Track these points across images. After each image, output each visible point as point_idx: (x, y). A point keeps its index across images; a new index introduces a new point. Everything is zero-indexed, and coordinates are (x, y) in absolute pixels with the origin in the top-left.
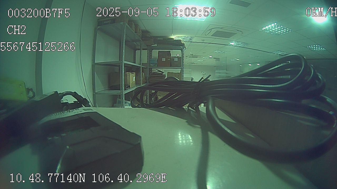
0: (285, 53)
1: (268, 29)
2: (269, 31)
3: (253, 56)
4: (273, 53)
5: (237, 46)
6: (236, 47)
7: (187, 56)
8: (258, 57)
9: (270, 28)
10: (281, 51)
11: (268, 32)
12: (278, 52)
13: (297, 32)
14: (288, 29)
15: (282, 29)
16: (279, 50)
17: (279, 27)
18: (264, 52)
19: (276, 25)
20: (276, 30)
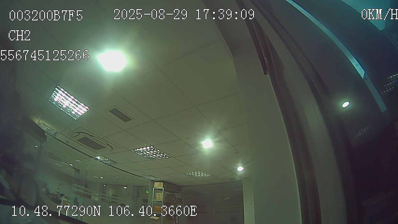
0: (158, 179)
1: (142, 151)
2: (142, 153)
3: (119, 177)
4: (143, 178)
5: (104, 163)
6: (101, 163)
8: (125, 179)
9: (145, 151)
10: (153, 176)
11: (141, 154)
12: (150, 177)
13: (175, 158)
14: (165, 154)
15: (159, 154)
16: (151, 175)
17: (155, 151)
18: (134, 175)
19: (152, 148)
20: (151, 154)
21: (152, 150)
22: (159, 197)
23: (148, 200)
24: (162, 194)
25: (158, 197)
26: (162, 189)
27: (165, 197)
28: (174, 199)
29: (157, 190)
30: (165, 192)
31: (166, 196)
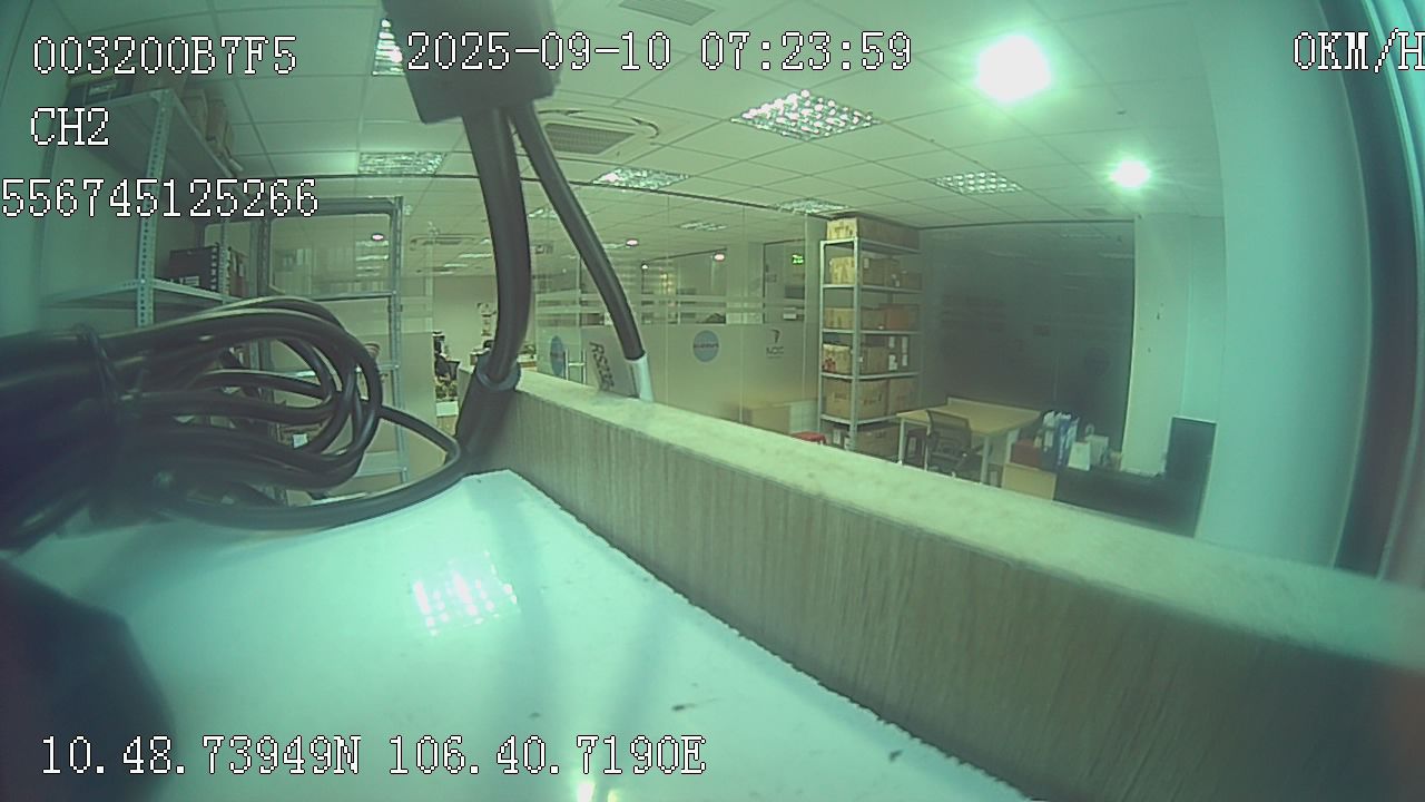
0: (835, 208)
2: (771, 123)
3: (695, 225)
4: (783, 209)
6: (625, 192)
7: (414, 241)
8: (717, 226)
9: (780, 113)
10: (819, 200)
11: (766, 127)
12: (808, 203)
13: (895, 126)
14: (856, 113)
15: (833, 116)
16: (808, 196)
17: (819, 107)
18: (746, 207)
19: (807, 98)
20: (805, 121)
21: (807, 104)
22: (844, 271)
23: (804, 289)
24: (853, 262)
25: (838, 271)
26: (852, 242)
27: (864, 272)
28: (894, 276)
29: (837, 248)
30: (864, 253)
31: (866, 265)
